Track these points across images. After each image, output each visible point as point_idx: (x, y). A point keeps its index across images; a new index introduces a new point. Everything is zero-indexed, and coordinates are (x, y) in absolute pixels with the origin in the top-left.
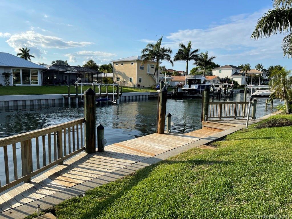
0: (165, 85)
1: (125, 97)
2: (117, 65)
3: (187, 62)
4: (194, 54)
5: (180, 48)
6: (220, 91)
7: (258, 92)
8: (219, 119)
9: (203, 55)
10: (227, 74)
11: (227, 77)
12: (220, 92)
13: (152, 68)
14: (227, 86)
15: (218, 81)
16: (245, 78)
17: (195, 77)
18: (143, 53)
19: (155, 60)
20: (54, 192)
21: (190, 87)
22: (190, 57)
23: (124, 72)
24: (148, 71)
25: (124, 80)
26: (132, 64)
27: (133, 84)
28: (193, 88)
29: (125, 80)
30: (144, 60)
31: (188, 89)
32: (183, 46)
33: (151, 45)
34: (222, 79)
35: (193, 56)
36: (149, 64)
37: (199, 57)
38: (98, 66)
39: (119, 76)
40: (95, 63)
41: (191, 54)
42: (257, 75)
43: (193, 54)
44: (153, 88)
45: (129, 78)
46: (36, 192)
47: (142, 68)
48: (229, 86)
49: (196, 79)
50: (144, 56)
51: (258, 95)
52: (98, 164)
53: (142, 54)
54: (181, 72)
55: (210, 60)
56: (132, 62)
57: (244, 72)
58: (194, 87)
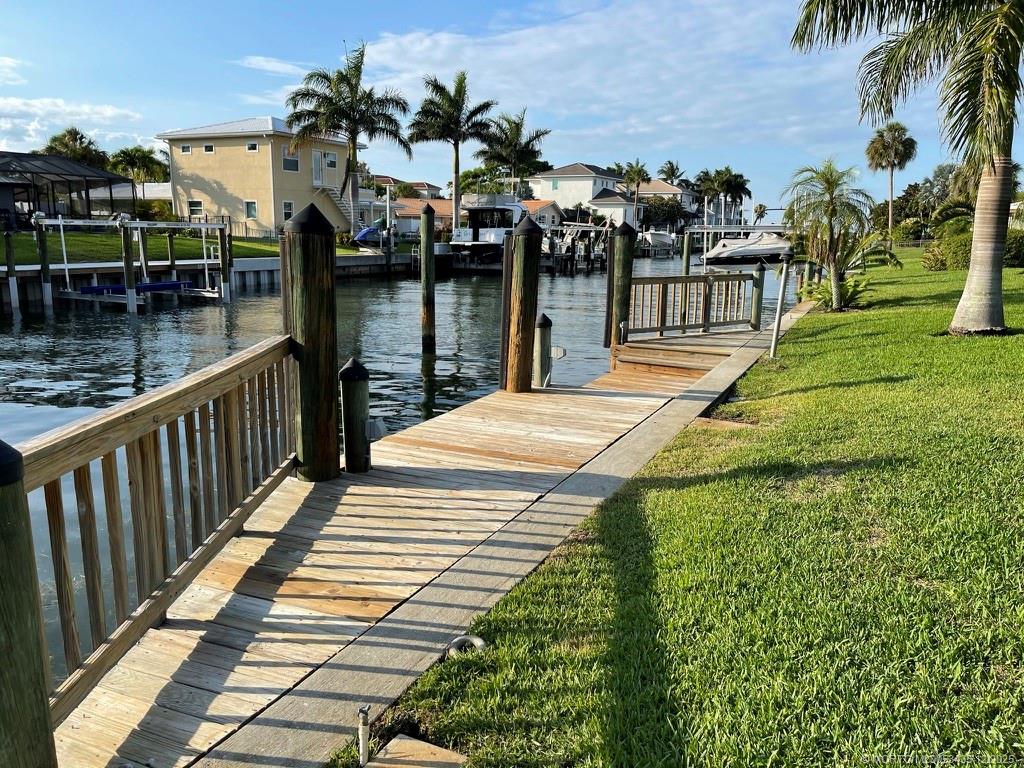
0: (389, 230)
1: (243, 274)
2: (185, 149)
3: (456, 146)
4: (478, 118)
5: (428, 94)
6: (572, 249)
7: (724, 246)
8: (658, 333)
9: (505, 125)
10: (577, 193)
11: (580, 204)
12: (574, 253)
13: (332, 164)
14: (592, 234)
15: (553, 217)
16: (632, 209)
17: (493, 202)
18: (295, 106)
19: (343, 137)
20: (335, 648)
21: (476, 237)
22: (463, 129)
23: (218, 180)
24: (316, 179)
25: (219, 210)
26: (253, 147)
27: (259, 224)
28: (487, 239)
29: (224, 212)
30: (299, 133)
31: (470, 244)
32: (438, 88)
33: (326, 77)
34: (567, 211)
35: (475, 125)
36: (316, 153)
37: (493, 129)
38: (104, 152)
39: (198, 196)
40: (90, 143)
41: (469, 118)
42: (666, 197)
43: (474, 119)
44: (342, 242)
45: (241, 201)
46: (244, 659)
47: (291, 165)
48: (598, 234)
49: (498, 207)
50: (298, 117)
51: (724, 255)
52: (399, 518)
53: (290, 110)
54: (418, 184)
55: (530, 141)
56: (252, 141)
57: (627, 188)
58: (491, 236)
